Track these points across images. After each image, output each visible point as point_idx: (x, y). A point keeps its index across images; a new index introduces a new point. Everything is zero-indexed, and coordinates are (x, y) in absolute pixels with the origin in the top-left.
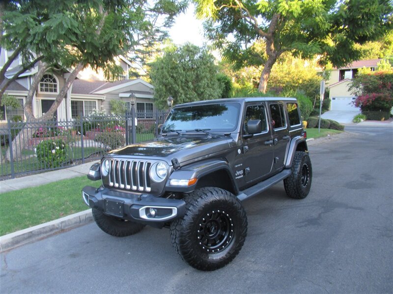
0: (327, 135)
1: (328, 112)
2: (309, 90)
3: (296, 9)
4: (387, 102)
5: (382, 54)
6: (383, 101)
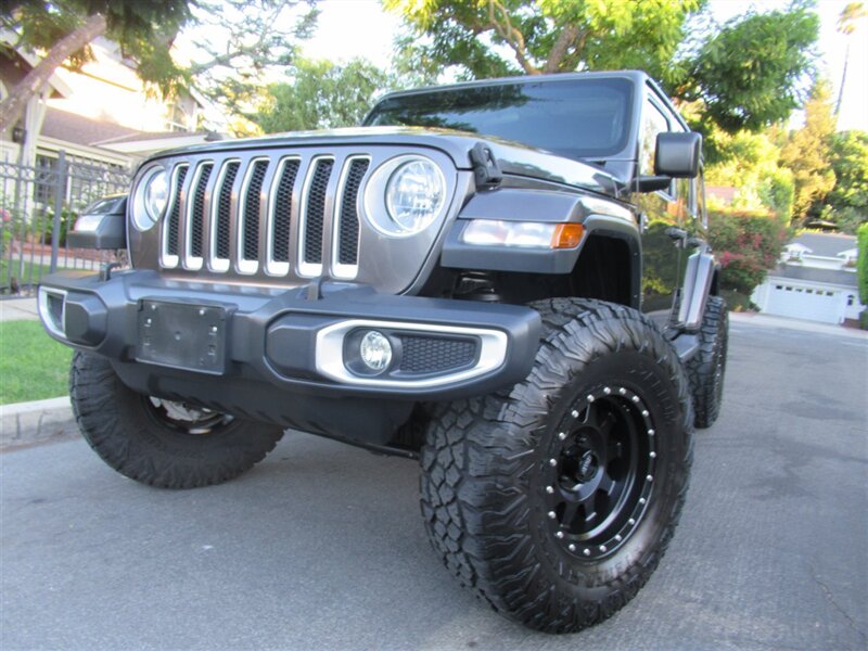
3: (622, 18)
4: (750, 274)
5: (738, 181)
6: (744, 270)
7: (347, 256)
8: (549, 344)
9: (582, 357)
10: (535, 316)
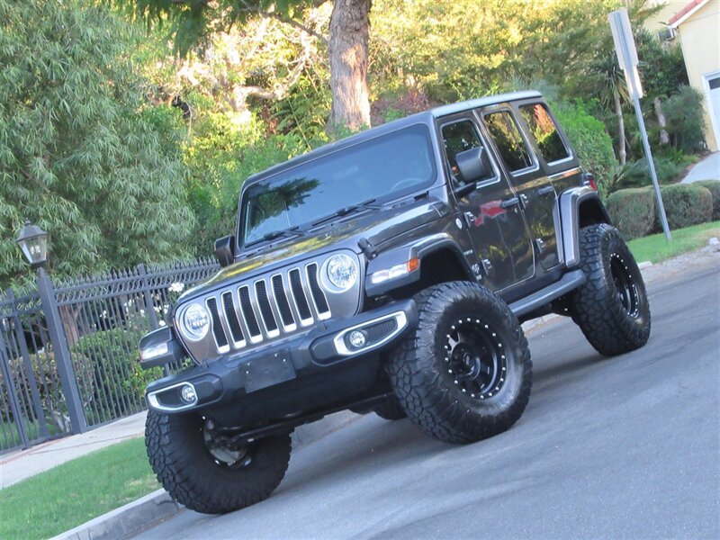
0: (706, 243)
1: (708, 161)
2: (574, 70)
7: (323, 309)
8: (424, 311)
9: (441, 311)
10: (412, 301)
